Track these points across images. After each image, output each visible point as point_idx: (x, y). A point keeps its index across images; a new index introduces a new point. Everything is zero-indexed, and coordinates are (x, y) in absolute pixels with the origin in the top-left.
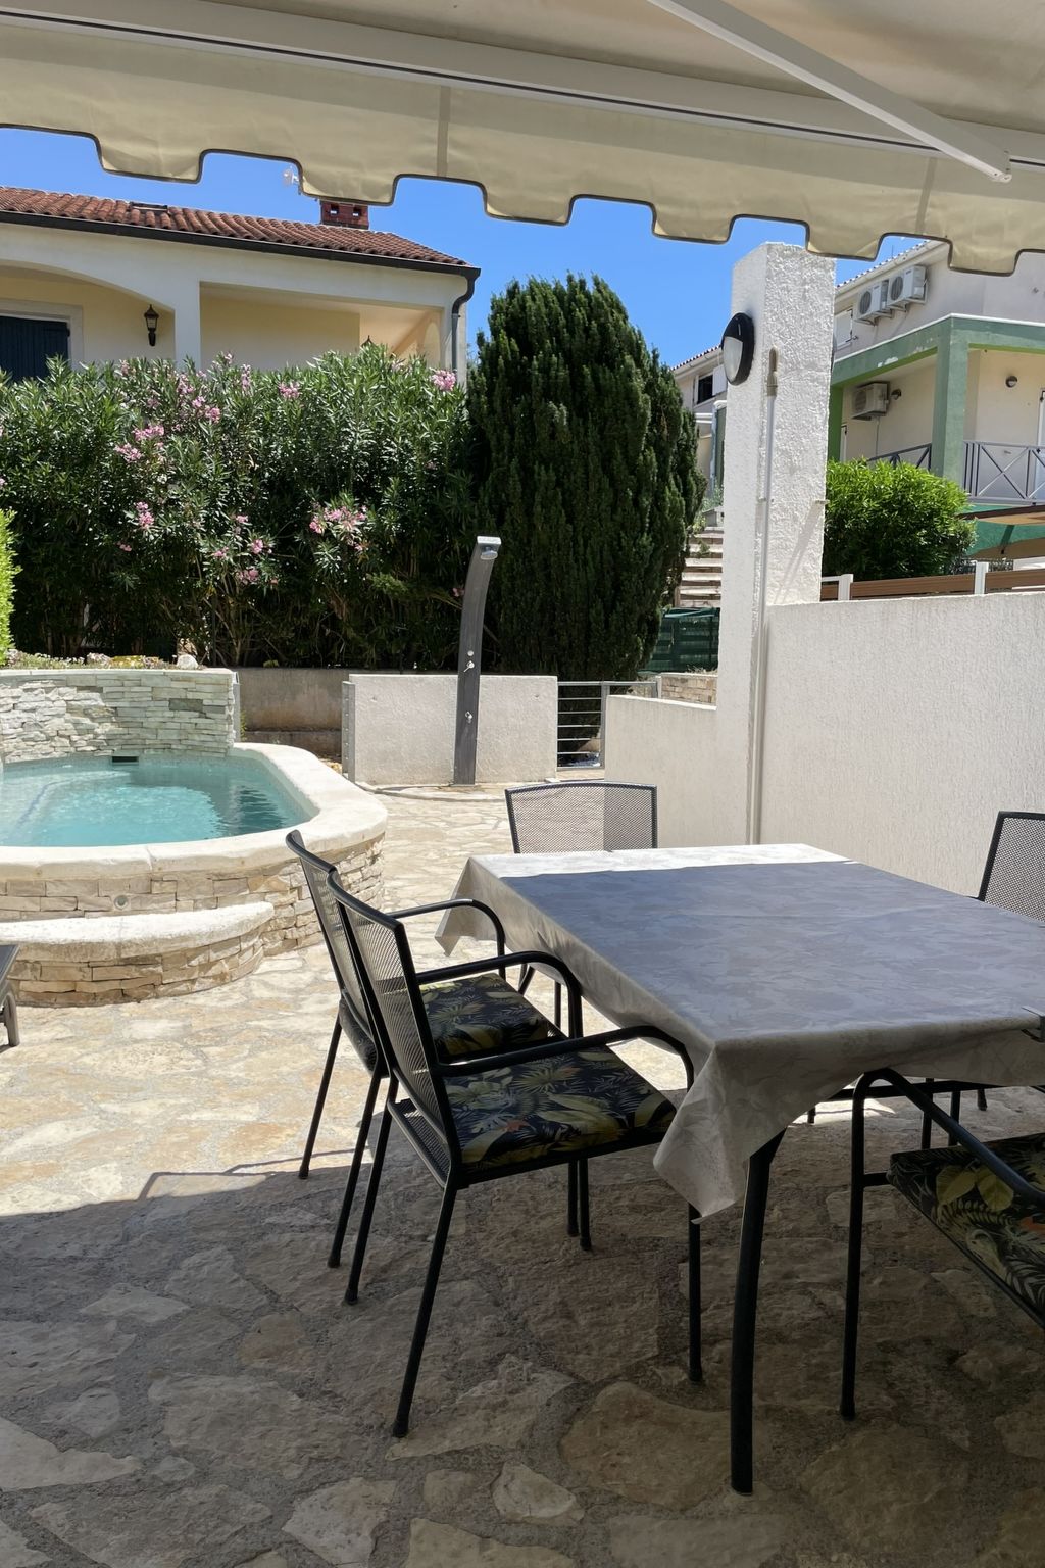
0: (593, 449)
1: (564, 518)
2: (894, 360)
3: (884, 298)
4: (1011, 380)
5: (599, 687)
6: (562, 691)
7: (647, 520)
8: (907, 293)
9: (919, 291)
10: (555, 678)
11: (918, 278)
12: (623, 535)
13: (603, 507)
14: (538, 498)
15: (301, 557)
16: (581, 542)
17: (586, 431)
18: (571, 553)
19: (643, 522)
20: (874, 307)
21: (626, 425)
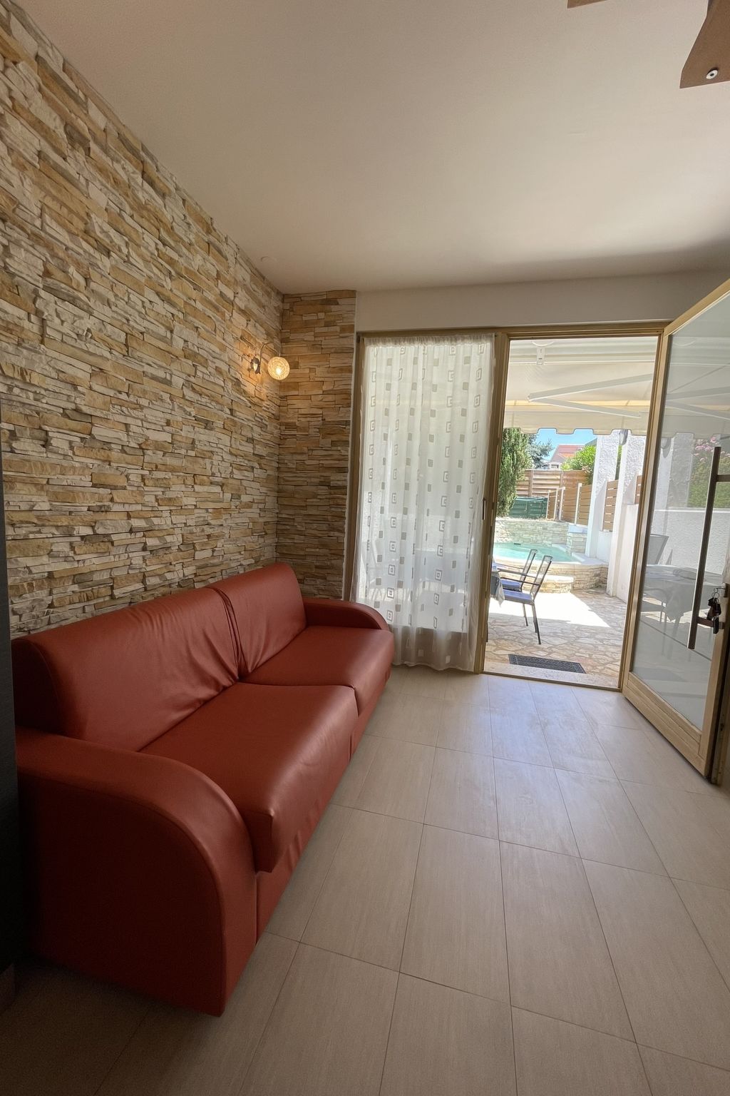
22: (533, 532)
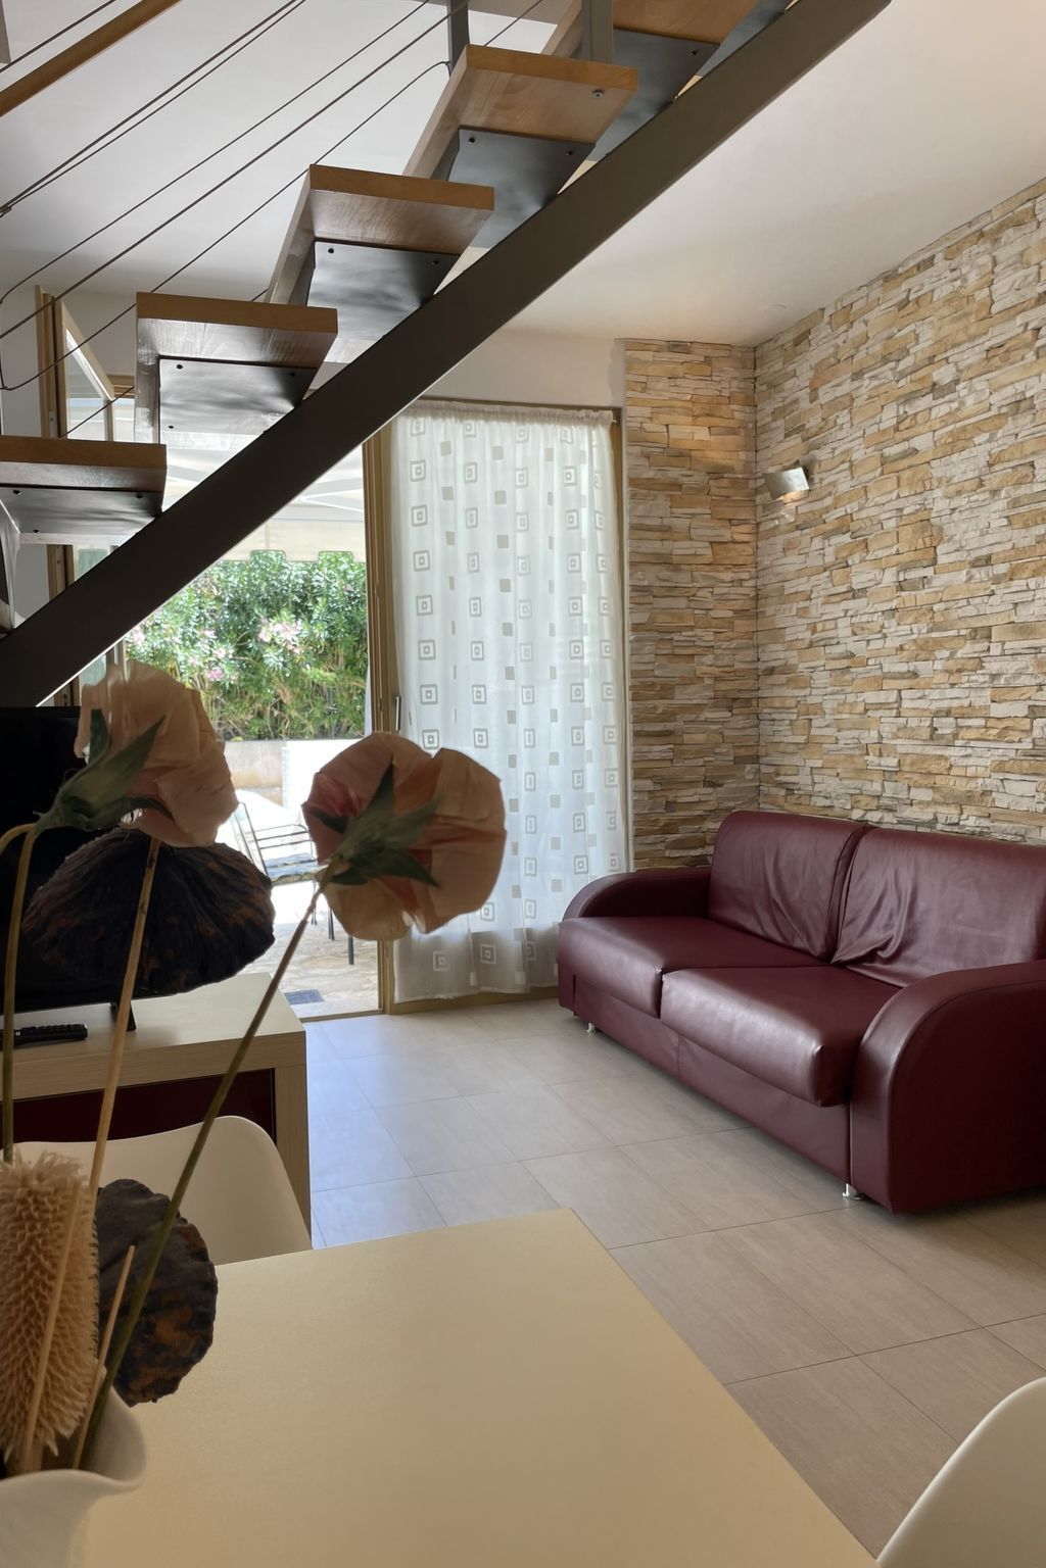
15: (254, 659)
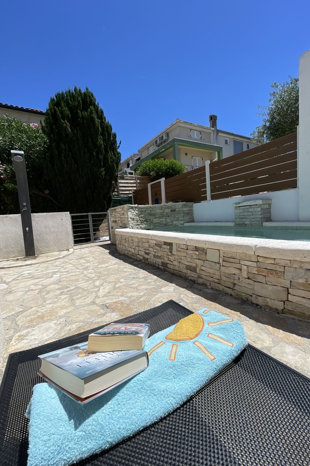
0: (80, 138)
1: (73, 162)
2: (164, 149)
3: (160, 141)
4: (186, 154)
5: (88, 215)
6: (73, 218)
7: (102, 163)
8: (164, 138)
9: (166, 138)
10: (69, 213)
11: (166, 136)
12: (94, 167)
13: (86, 158)
14: (63, 155)
16: (81, 170)
17: (77, 132)
18: (78, 174)
19: (101, 164)
20: (158, 142)
21: (92, 130)
22: (162, 216)
